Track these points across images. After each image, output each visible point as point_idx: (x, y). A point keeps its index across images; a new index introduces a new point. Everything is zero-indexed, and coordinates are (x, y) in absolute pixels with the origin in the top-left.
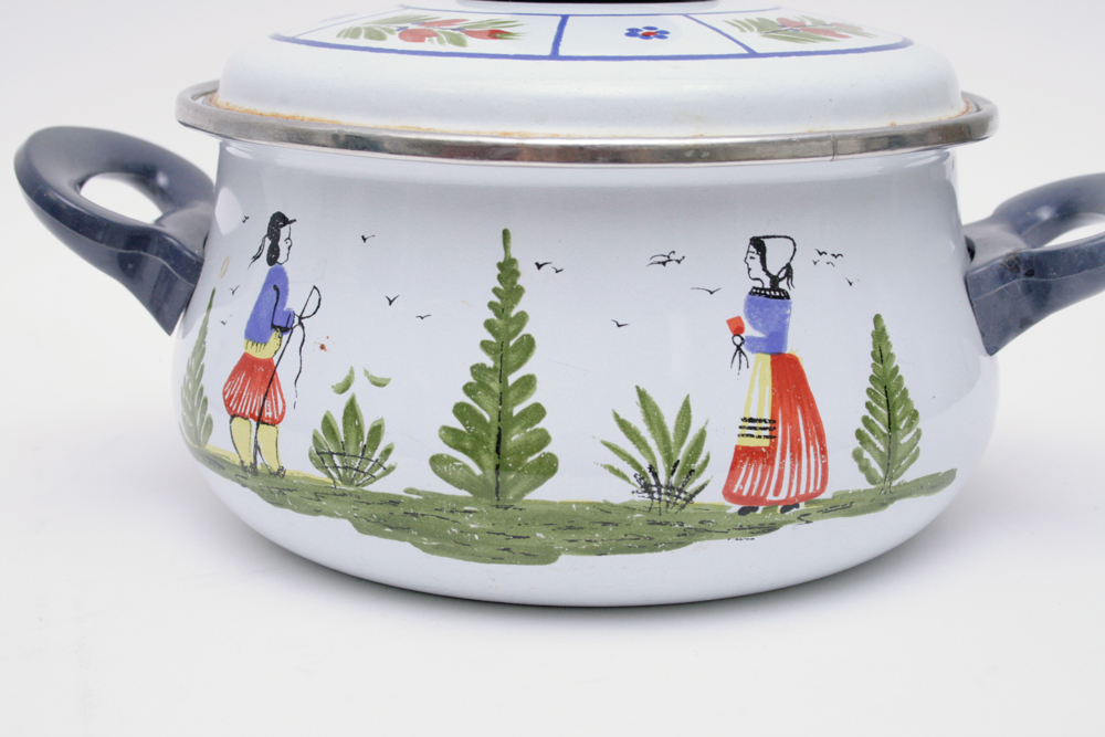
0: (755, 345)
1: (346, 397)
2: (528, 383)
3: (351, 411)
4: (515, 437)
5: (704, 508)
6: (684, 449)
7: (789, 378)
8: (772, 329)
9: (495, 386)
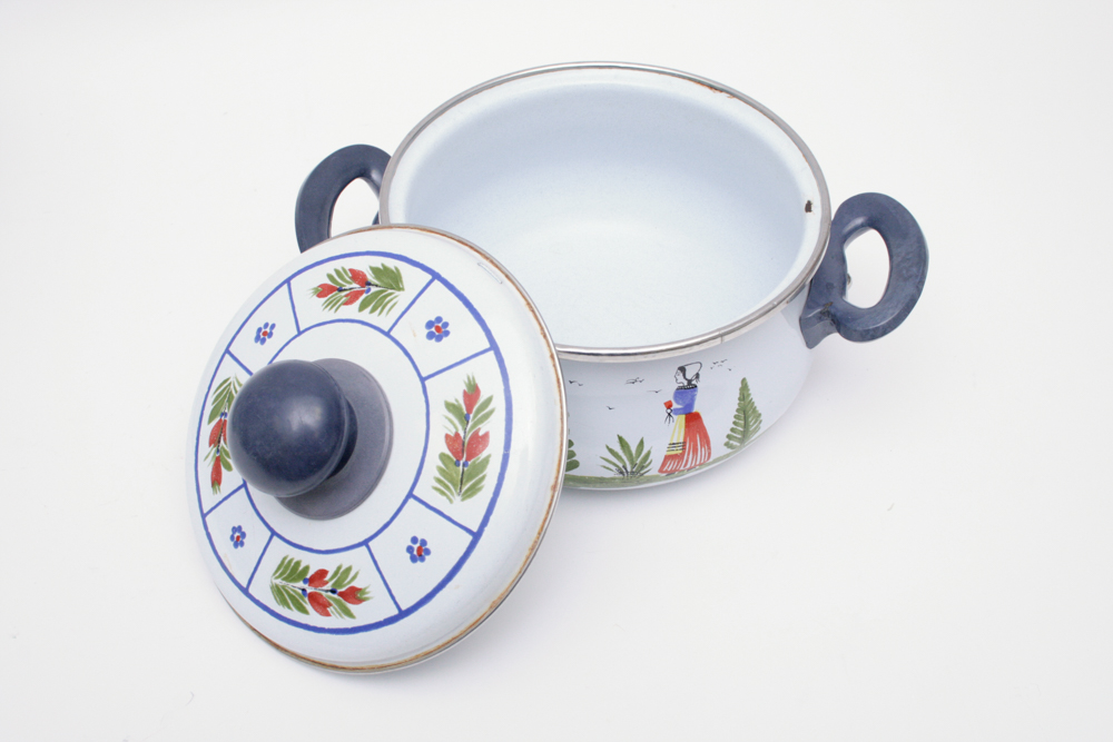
0: (677, 412)
6: (640, 459)
8: (687, 402)
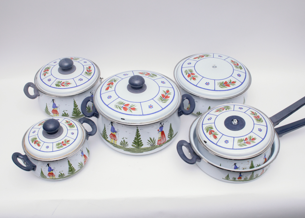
1: (123, 139)
2: (140, 139)
3: (124, 140)
4: (139, 143)
5: (156, 146)
7: (163, 133)
9: (137, 139)
